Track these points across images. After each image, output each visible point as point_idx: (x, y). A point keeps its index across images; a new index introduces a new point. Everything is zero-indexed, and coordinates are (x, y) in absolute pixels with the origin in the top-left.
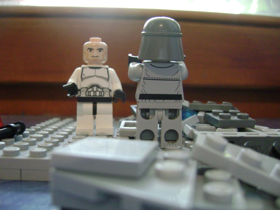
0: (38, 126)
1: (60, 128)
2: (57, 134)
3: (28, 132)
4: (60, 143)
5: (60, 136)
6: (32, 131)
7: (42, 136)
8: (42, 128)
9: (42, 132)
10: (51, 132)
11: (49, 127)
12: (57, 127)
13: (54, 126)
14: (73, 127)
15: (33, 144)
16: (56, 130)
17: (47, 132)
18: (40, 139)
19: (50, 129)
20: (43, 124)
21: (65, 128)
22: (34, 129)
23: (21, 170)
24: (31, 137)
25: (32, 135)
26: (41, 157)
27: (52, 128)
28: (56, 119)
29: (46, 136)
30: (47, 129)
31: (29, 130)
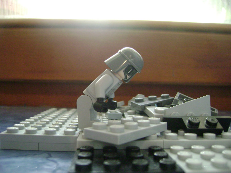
0: (43, 114)
1: (59, 115)
2: (59, 119)
3: (37, 118)
4: (63, 126)
5: (62, 121)
6: (40, 117)
7: (49, 120)
8: (46, 115)
9: (48, 118)
10: (54, 118)
11: (51, 114)
12: (57, 115)
13: (55, 114)
14: (69, 114)
15: (44, 126)
16: (57, 117)
17: (52, 118)
18: (48, 123)
19: (53, 116)
20: (46, 112)
21: (63, 115)
22: (41, 116)
23: (39, 143)
24: (41, 121)
25: (41, 120)
26: (52, 134)
27: (54, 115)
28: (54, 109)
29: (51, 120)
30: (51, 116)
31: (37, 116)
